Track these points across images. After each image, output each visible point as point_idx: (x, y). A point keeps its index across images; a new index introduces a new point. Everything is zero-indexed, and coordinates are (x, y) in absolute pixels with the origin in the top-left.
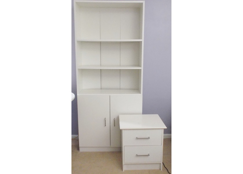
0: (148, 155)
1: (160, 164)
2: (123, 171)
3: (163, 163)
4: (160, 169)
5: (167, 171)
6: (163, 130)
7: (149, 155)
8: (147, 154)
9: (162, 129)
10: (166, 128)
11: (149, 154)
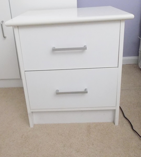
0: (85, 92)
1: (114, 111)
2: (32, 126)
3: (120, 107)
4: (114, 122)
5: (130, 127)
6: (123, 24)
7: (87, 92)
8: (83, 90)
9: (120, 21)
10: (131, 16)
11: (85, 90)
